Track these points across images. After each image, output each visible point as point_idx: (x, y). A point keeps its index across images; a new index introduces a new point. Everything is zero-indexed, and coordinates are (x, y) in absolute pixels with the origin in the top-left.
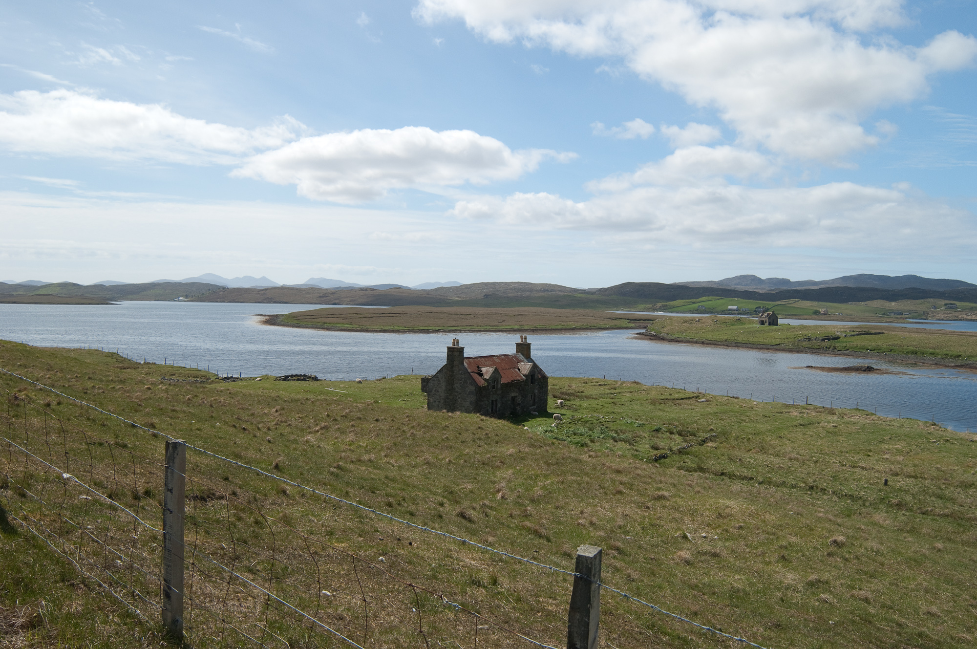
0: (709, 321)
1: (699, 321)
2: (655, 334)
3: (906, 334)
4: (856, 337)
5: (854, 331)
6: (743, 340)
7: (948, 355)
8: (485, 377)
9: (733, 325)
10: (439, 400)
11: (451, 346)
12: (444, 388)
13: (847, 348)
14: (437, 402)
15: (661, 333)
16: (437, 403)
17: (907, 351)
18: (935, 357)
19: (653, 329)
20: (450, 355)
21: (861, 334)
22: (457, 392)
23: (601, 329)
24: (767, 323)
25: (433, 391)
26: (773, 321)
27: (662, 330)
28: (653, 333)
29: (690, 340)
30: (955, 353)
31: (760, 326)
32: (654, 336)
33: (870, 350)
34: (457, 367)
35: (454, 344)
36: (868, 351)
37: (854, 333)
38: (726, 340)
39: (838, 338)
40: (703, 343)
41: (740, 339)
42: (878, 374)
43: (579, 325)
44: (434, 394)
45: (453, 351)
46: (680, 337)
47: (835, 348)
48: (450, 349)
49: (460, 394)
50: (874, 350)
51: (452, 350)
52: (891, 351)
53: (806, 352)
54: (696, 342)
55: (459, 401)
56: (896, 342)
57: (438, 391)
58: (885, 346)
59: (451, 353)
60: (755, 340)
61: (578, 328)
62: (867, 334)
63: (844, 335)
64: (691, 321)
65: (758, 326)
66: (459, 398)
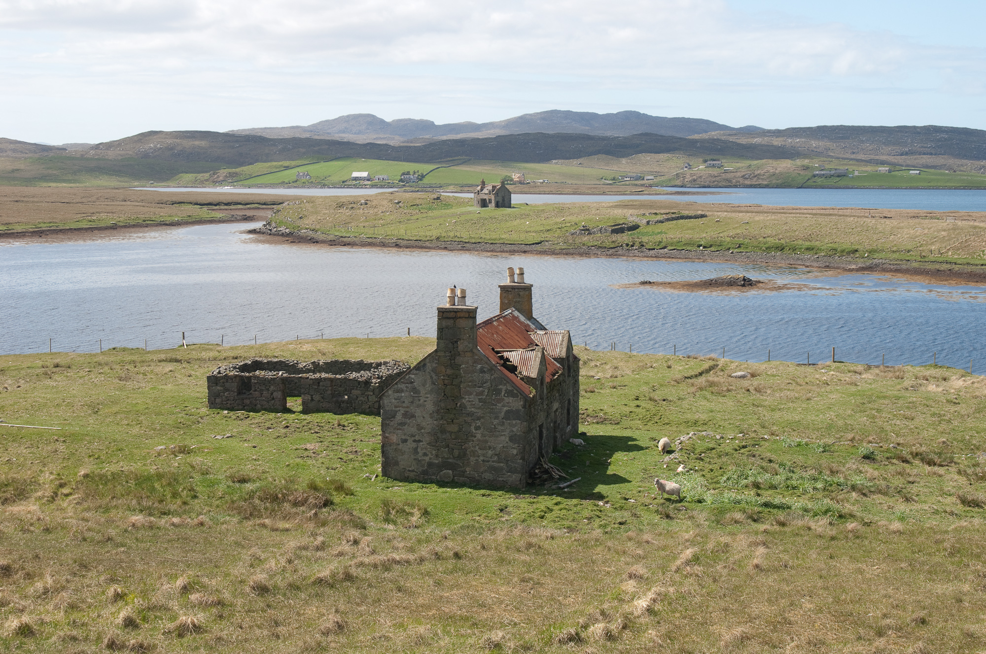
0: (385, 202)
1: (366, 204)
2: (287, 231)
3: (746, 217)
4: (667, 224)
5: (656, 214)
6: (471, 238)
8: (525, 373)
9: (430, 209)
10: (417, 438)
11: (448, 306)
12: (430, 407)
13: (663, 245)
14: (410, 440)
15: (299, 228)
16: (411, 444)
17: (767, 246)
18: (816, 254)
19: (281, 222)
20: (447, 327)
21: (673, 219)
22: (470, 414)
23: (167, 225)
24: (493, 204)
25: (399, 417)
26: (503, 200)
27: (300, 223)
28: (282, 229)
29: (369, 240)
30: (847, 246)
31: (480, 209)
32: (290, 234)
33: (704, 247)
34: (469, 354)
35: (452, 299)
36: (701, 248)
37: (659, 218)
38: (438, 238)
39: (635, 227)
40: (397, 246)
41: (465, 235)
43: (122, 219)
44: (403, 424)
45: (455, 318)
46: (344, 235)
47: (643, 246)
48: (443, 314)
49: (479, 419)
50: (711, 246)
51: (452, 315)
52: (739, 247)
53: (596, 255)
54: (383, 245)
55: (479, 436)
56: (738, 231)
57: (413, 416)
58: (728, 239)
59: (450, 323)
60: (494, 236)
61: (121, 224)
62: (682, 218)
63: (645, 221)
64: (352, 204)
65: (478, 209)
66: (477, 428)
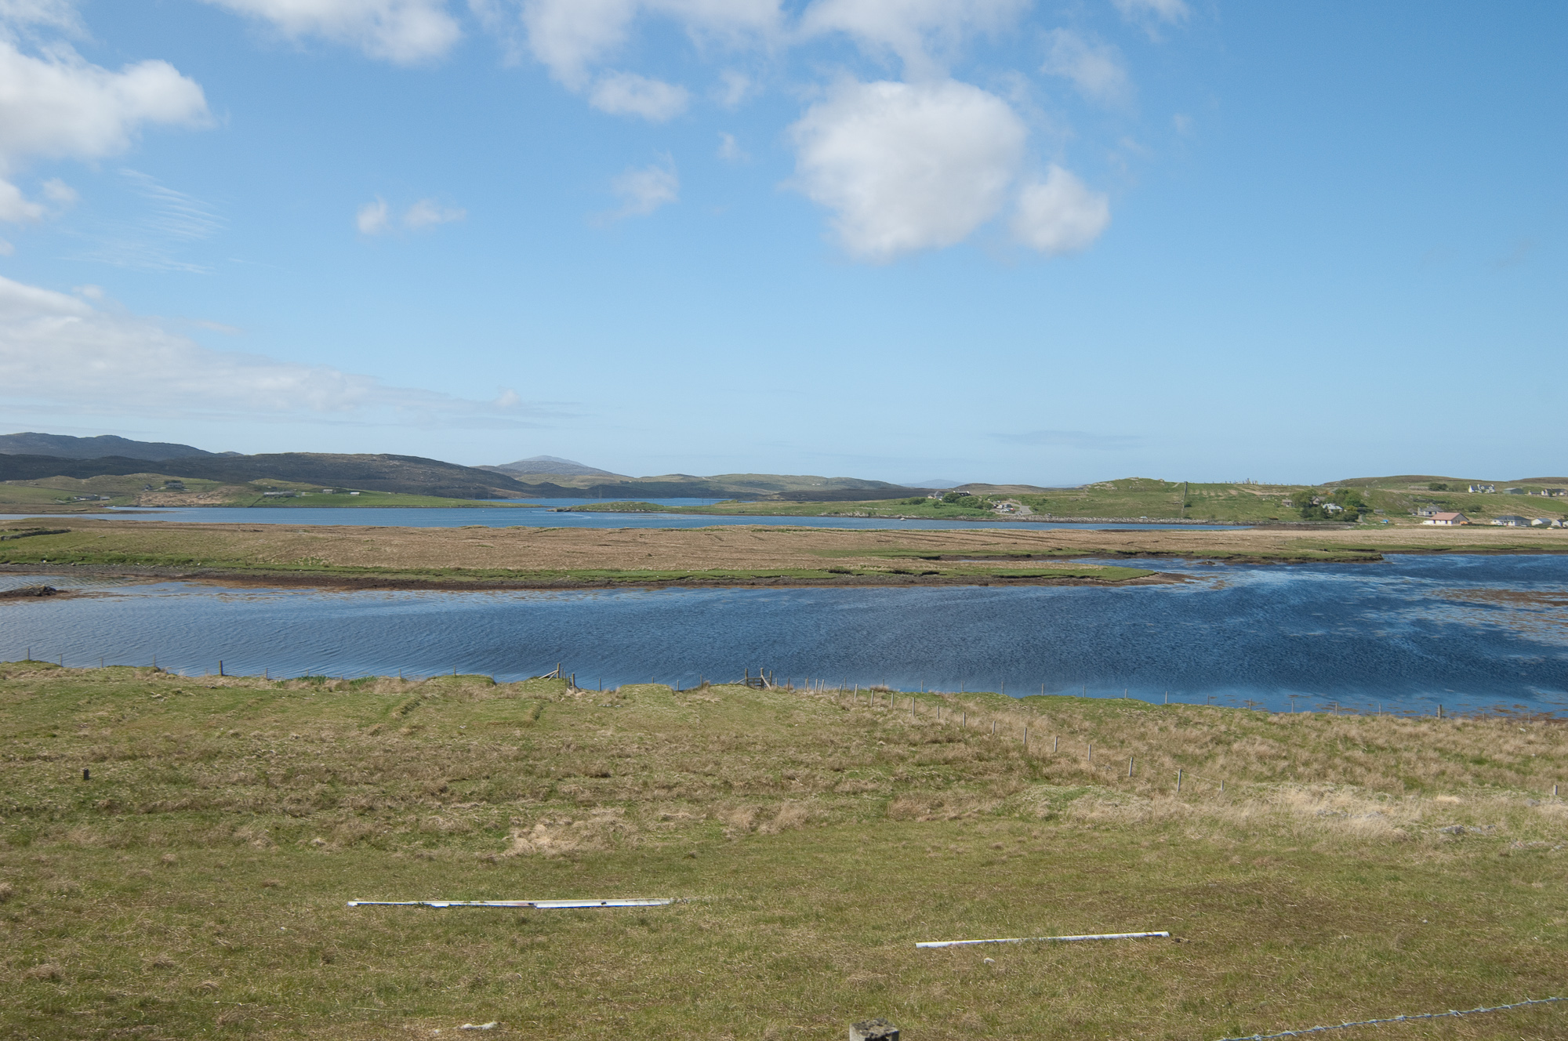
3: (107, 532)
7: (173, 560)
17: (109, 558)
18: (153, 564)
33: (48, 561)
36: (45, 561)
42: (63, 598)
50: (55, 559)
52: (83, 560)
56: (91, 545)
58: (73, 553)
62: (40, 533)
